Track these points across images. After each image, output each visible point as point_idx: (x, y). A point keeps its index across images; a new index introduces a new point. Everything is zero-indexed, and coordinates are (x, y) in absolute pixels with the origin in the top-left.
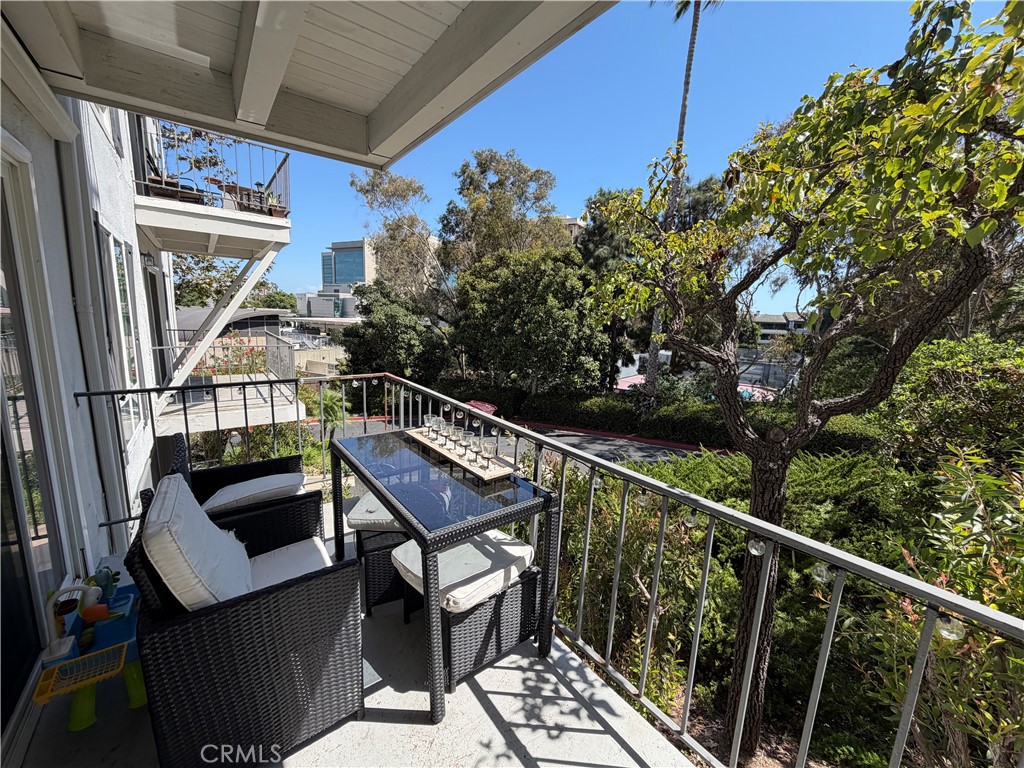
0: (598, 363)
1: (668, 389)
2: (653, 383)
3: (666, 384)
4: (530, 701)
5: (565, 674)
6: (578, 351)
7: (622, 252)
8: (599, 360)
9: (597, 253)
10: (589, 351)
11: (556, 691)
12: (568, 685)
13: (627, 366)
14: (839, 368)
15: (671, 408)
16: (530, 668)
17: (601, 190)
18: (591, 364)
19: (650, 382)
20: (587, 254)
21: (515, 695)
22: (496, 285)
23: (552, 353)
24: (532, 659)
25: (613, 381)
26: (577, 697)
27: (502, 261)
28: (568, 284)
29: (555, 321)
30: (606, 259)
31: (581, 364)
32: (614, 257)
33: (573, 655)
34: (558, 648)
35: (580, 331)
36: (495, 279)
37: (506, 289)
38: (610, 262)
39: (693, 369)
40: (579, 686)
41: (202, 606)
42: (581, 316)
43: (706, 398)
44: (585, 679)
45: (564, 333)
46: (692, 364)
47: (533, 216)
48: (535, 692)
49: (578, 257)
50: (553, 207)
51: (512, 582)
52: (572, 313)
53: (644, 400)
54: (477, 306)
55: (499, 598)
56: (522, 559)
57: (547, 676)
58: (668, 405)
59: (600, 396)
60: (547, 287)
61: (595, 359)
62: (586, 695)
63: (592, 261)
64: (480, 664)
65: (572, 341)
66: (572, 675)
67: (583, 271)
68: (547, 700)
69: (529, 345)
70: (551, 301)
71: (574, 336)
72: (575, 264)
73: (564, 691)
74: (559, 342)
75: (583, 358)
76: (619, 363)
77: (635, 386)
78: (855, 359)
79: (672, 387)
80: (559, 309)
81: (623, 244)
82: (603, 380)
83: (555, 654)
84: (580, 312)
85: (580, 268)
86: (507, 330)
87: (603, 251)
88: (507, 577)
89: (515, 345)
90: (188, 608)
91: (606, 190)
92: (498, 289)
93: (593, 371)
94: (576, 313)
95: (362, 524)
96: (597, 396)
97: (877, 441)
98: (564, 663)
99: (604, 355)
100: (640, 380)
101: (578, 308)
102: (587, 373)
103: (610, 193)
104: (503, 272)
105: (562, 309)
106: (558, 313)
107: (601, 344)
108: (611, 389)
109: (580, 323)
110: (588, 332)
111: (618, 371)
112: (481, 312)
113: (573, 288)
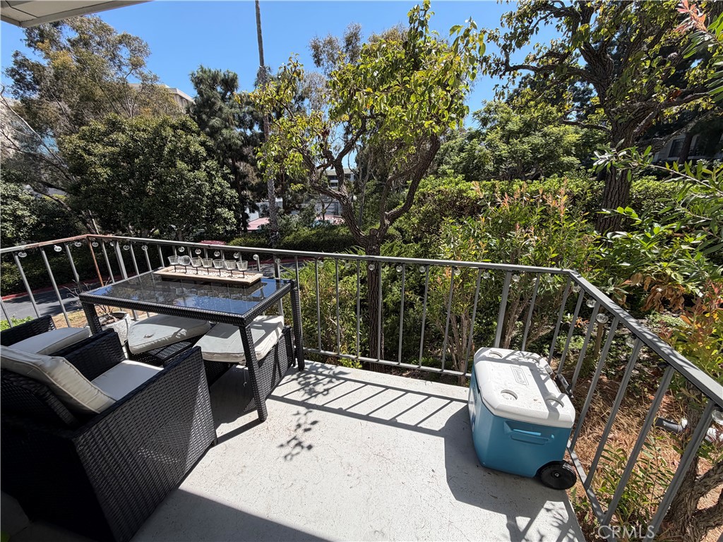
0: (232, 212)
1: (286, 225)
2: (275, 222)
3: (284, 221)
4: (307, 388)
5: (317, 371)
6: (213, 205)
7: (232, 124)
8: (232, 210)
9: (211, 123)
10: (223, 203)
11: (317, 379)
12: (321, 374)
13: (253, 212)
14: (371, 200)
15: (291, 237)
16: (299, 377)
17: (202, 68)
18: (227, 214)
19: (273, 222)
20: (202, 124)
21: (298, 390)
22: (117, 150)
23: (192, 209)
24: (297, 373)
25: (246, 225)
26: (327, 376)
27: (114, 126)
28: (192, 149)
29: (188, 181)
30: (220, 129)
31: (219, 215)
32: (226, 127)
33: (316, 363)
34: (308, 364)
35: (212, 188)
36: (113, 144)
37: (128, 155)
38: (224, 131)
39: (297, 209)
40: (326, 372)
41: (107, 406)
42: (210, 176)
43: (310, 227)
44: (327, 369)
45: (199, 190)
46: (297, 206)
47: (135, 83)
48: (307, 384)
49: (195, 126)
50: (155, 77)
51: (280, 336)
52: (202, 174)
53: (272, 235)
54: (99, 170)
55: (276, 346)
56: (280, 323)
57: (309, 376)
58: (288, 235)
59: (240, 237)
60: (172, 152)
61: (230, 210)
62: (331, 373)
63: (208, 129)
64: (274, 385)
65: (207, 196)
66: (320, 370)
67: (202, 138)
68: (315, 384)
69: (168, 204)
70: (181, 165)
71: (207, 193)
72: (194, 132)
73: (320, 377)
74: (196, 199)
75: (219, 210)
76: (247, 211)
77: (262, 226)
78: (377, 194)
79: (288, 223)
80: (189, 171)
81: (231, 118)
82: (238, 225)
83: (307, 367)
84: (208, 173)
85: (199, 135)
86: (140, 192)
87: (216, 122)
88: (278, 334)
89: (154, 205)
90: (97, 412)
91: (206, 68)
92: (119, 154)
93: (230, 219)
94: (204, 174)
95: (147, 346)
96: (237, 237)
97: (394, 235)
98: (313, 368)
99: (235, 205)
100: (265, 221)
101: (205, 170)
102: (226, 221)
103: (210, 71)
104: (121, 138)
105: (193, 170)
106: (190, 175)
107: (232, 197)
108: (246, 231)
109: (211, 182)
110: (219, 189)
111: (247, 217)
112: (106, 176)
113: (197, 152)
